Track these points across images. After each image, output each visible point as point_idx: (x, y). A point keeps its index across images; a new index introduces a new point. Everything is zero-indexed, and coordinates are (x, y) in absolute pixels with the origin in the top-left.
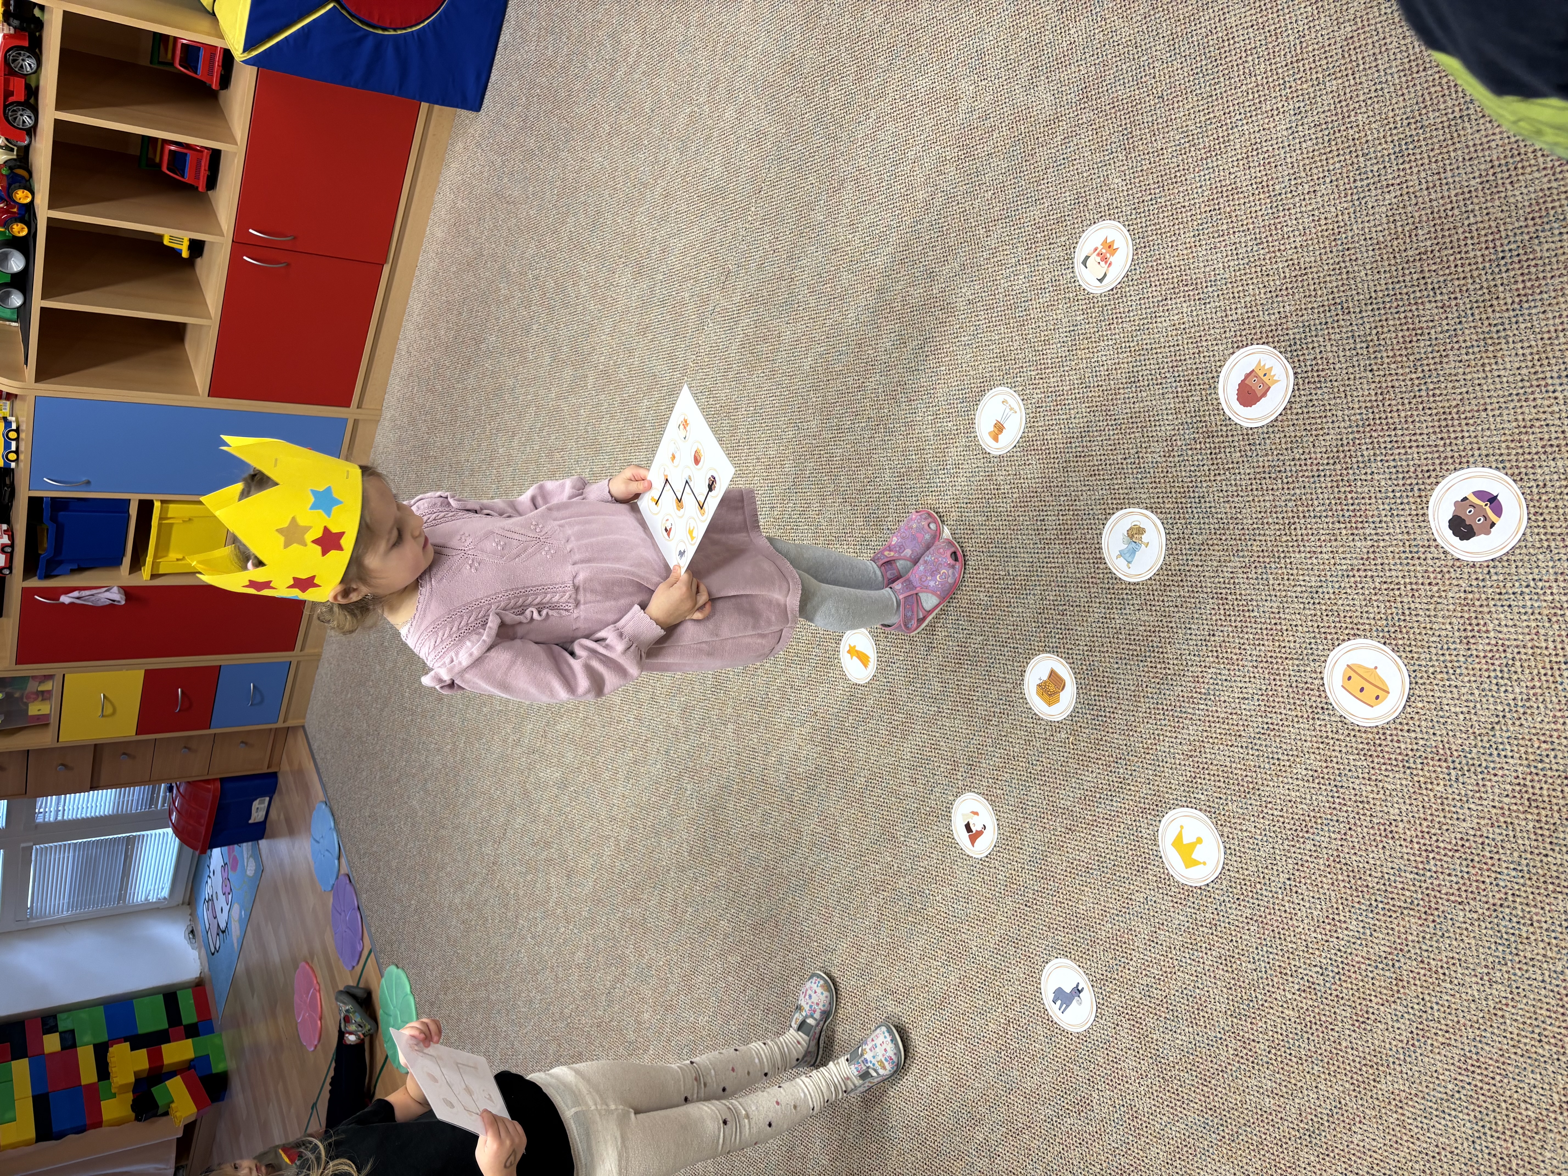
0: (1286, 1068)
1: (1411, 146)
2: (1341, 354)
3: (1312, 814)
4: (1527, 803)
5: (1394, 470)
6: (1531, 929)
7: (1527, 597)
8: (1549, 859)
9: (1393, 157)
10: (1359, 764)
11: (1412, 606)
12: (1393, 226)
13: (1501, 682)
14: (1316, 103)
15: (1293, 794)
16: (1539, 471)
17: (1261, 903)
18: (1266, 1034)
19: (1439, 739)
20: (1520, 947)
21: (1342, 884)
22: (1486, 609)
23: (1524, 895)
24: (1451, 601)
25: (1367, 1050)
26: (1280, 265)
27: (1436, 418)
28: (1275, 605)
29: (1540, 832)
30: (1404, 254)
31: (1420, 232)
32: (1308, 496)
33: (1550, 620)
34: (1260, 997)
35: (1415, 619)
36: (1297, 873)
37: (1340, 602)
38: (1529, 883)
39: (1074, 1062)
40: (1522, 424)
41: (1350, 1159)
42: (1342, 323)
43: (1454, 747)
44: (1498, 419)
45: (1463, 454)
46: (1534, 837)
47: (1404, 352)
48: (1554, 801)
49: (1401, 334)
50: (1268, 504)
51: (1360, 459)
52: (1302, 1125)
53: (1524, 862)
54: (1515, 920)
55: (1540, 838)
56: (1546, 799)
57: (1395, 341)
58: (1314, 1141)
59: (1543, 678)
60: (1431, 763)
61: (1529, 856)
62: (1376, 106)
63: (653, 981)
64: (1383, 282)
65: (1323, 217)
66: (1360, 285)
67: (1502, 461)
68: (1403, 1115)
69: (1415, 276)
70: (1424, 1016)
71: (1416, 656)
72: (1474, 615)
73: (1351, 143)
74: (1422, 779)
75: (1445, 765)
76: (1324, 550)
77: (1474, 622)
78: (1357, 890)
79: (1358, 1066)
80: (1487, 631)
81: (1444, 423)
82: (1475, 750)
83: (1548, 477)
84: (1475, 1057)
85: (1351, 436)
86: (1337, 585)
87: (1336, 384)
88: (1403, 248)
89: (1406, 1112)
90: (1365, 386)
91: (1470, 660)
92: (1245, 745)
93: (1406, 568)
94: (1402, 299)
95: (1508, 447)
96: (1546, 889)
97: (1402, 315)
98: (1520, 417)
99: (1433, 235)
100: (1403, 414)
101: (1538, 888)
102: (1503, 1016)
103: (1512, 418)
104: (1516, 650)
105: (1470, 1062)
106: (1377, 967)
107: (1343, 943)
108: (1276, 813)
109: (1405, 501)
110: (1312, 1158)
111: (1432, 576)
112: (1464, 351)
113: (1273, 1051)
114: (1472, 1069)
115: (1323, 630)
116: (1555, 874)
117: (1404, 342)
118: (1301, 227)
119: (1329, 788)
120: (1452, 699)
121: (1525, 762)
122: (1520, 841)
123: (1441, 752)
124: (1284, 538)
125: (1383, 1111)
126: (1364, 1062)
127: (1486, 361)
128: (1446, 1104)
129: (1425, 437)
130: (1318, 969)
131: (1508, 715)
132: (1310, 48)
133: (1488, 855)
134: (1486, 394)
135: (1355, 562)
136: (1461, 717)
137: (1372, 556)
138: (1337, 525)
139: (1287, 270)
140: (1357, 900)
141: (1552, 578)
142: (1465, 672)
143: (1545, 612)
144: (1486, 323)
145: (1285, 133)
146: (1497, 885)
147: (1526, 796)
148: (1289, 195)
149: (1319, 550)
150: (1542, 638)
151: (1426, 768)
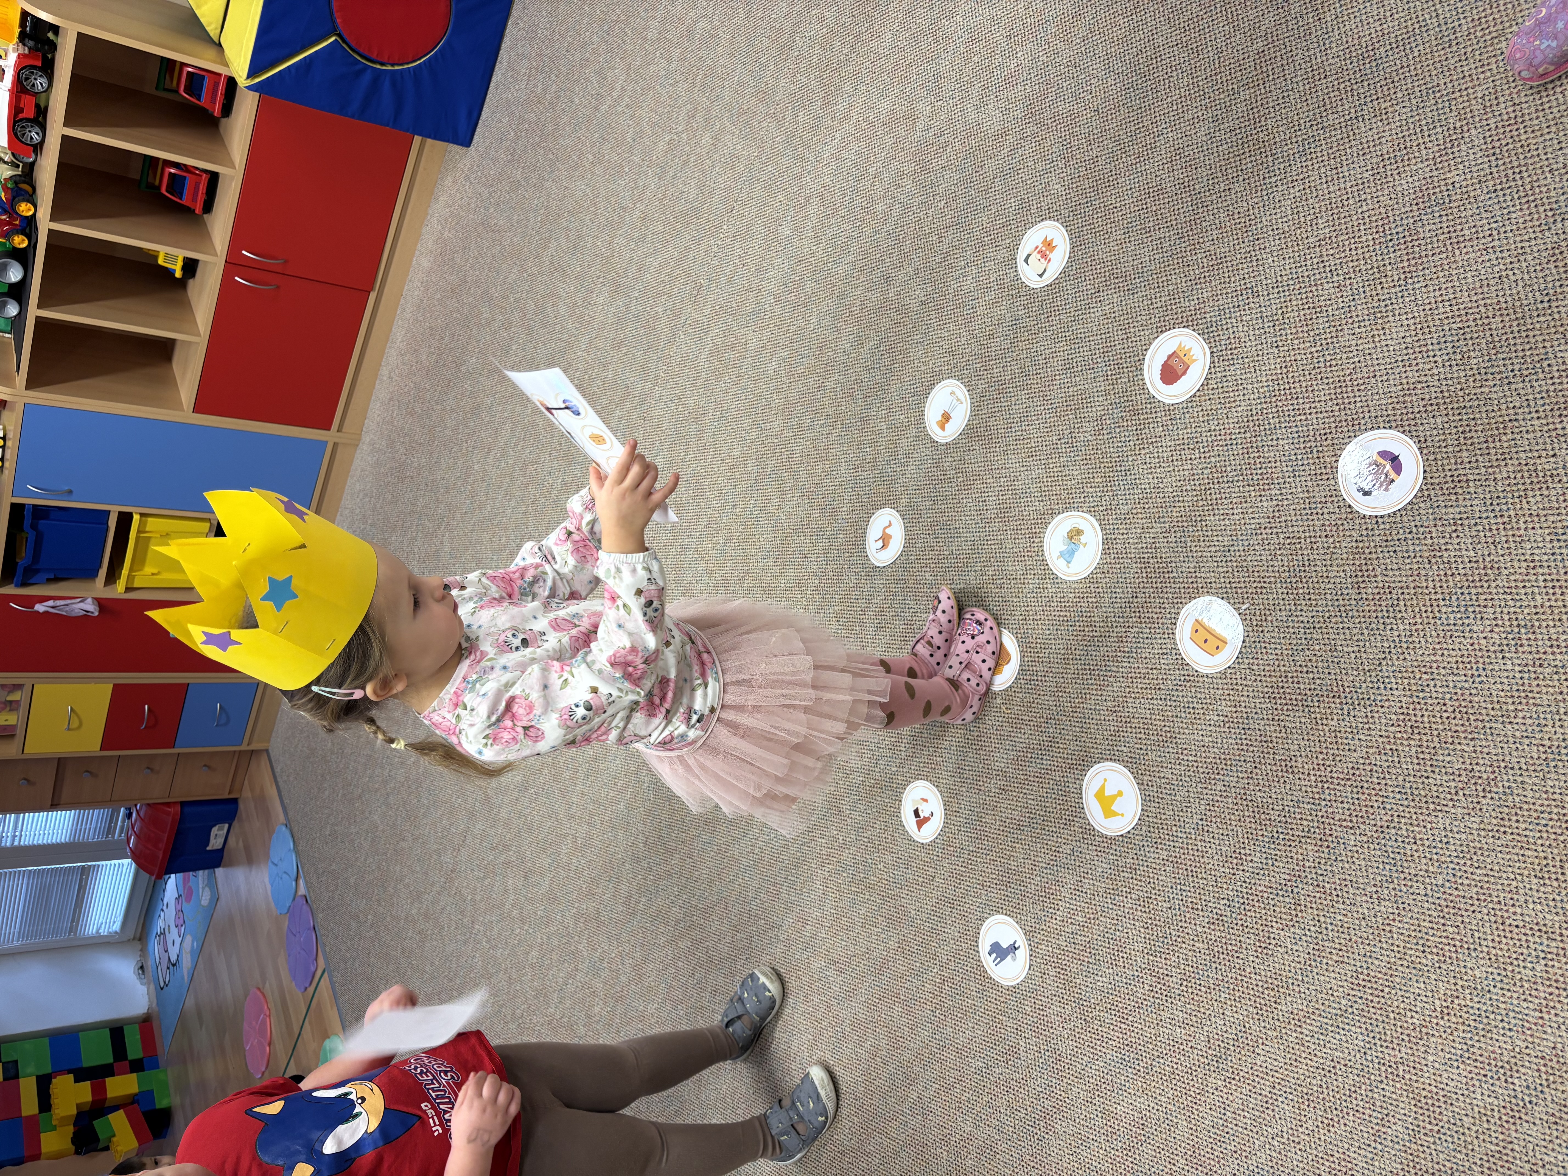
0: (1196, 998)
1: (1313, 146)
2: (1251, 333)
3: (1223, 757)
4: (1410, 730)
5: (1296, 435)
6: (1415, 847)
7: (1410, 542)
8: (1430, 780)
9: (1297, 156)
10: (1264, 706)
11: (1311, 557)
12: (1296, 217)
13: (1387, 620)
14: (1231, 111)
15: (1206, 739)
16: (1421, 428)
17: (1177, 844)
18: (1179, 968)
19: (1333, 677)
20: (1405, 864)
21: (1248, 820)
22: (1374, 556)
23: (1408, 815)
24: (1345, 550)
25: (1269, 974)
26: (1199, 256)
27: (1332, 386)
28: (1192, 565)
29: (1421, 756)
30: (1306, 242)
31: (1320, 221)
32: (1222, 463)
33: (1430, 562)
34: (1173, 933)
35: (1313, 569)
36: (1208, 813)
37: (1249, 558)
38: (1412, 804)
39: (1003, 1013)
40: (1406, 387)
41: (1254, 1081)
42: (1252, 305)
43: (1346, 684)
44: (1386, 384)
45: (1355, 417)
46: (1416, 761)
47: (1305, 329)
48: (1434, 726)
49: (1302, 313)
50: (1187, 473)
51: (1267, 427)
52: (1210, 1052)
53: (1408, 785)
54: (1400, 839)
55: (1422, 762)
56: (1427, 725)
57: (1297, 319)
58: (1221, 1066)
59: (1424, 615)
60: (1326, 700)
61: (1412, 779)
62: (1284, 111)
63: (604, 974)
64: (1287, 267)
65: (1236, 211)
66: (1268, 271)
67: (1389, 422)
68: (1302, 1033)
69: (1315, 261)
70: (1320, 936)
71: (1314, 603)
72: (1364, 562)
73: (1261, 145)
74: (1318, 716)
75: (1338, 701)
76: (1236, 511)
77: (1364, 568)
78: (1261, 824)
79: (1261, 989)
80: (1376, 576)
81: (1339, 391)
82: (1364, 685)
83: (1428, 433)
84: (1365, 972)
85: (1259, 407)
86: (1246, 543)
87: (1246, 360)
88: (1305, 236)
89: (1304, 1030)
90: (1272, 361)
91: (1360, 603)
92: (1163, 697)
93: (1306, 523)
94: (1304, 282)
95: (1394, 409)
96: (1428, 809)
97: (1304, 296)
98: (1404, 381)
99: (1331, 224)
100: (1304, 384)
101: (1420, 808)
102: (1390, 931)
103: (1397, 382)
104: (1400, 591)
105: (1361, 977)
106: (1277, 895)
107: (1247, 874)
108: (1190, 758)
109: (1306, 462)
110: (1220, 1083)
111: (1328, 529)
112: (1357, 325)
113: (1185, 983)
114: (1363, 983)
115: (1234, 585)
116: (1435, 794)
117: (1306, 320)
118: (1217, 221)
119: (1238, 731)
120: (1345, 640)
121: (1408, 693)
122: (1404, 766)
123: (1335, 689)
124: (1201, 503)
125: (1284, 1031)
126: (1266, 986)
127: (1376, 333)
128: (1340, 1019)
129: (1323, 404)
130: (1226, 901)
131: (1393, 651)
132: (1227, 63)
133: (1376, 781)
134: (1376, 362)
135: (1262, 521)
136: (1353, 655)
137: (1277, 514)
138: (1247, 489)
139: (1205, 260)
140: (1260, 833)
141: (1432, 523)
142: (1356, 614)
143: (1426, 554)
144: (1376, 299)
145: (1204, 138)
146: (1384, 808)
147: (1409, 724)
148: (1207, 194)
149: (1231, 512)
150: (1423, 578)
151: (1322, 705)
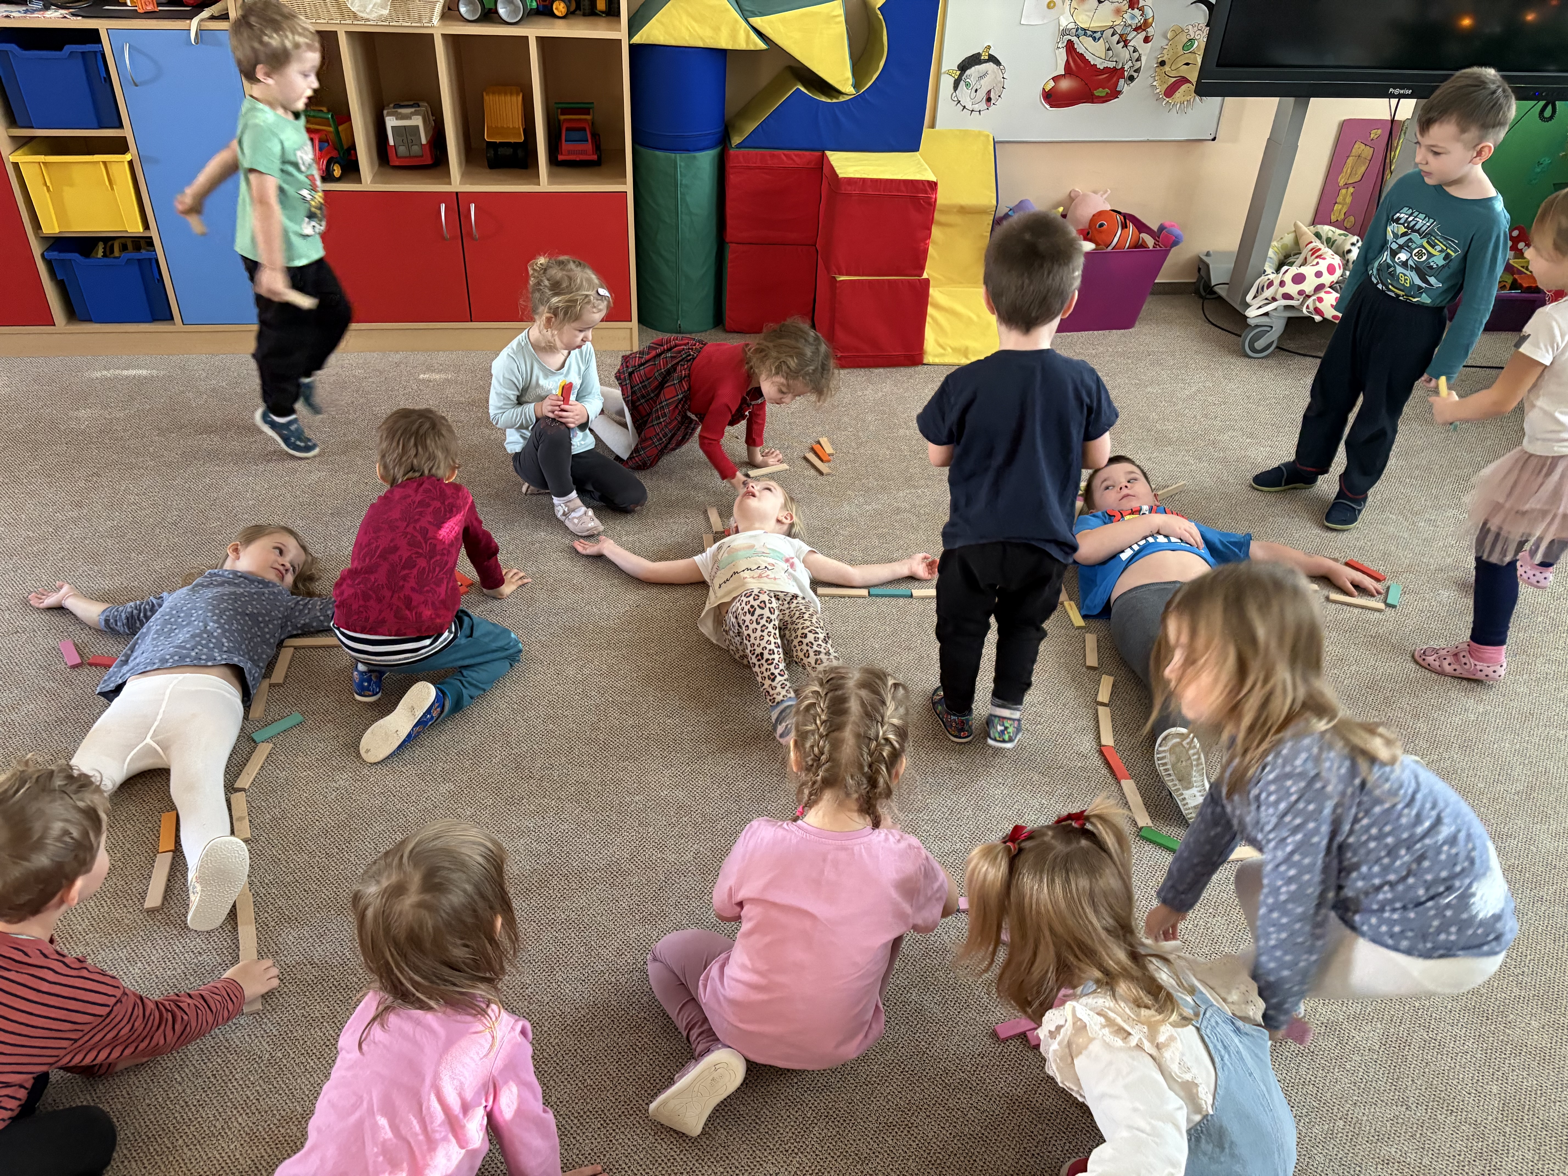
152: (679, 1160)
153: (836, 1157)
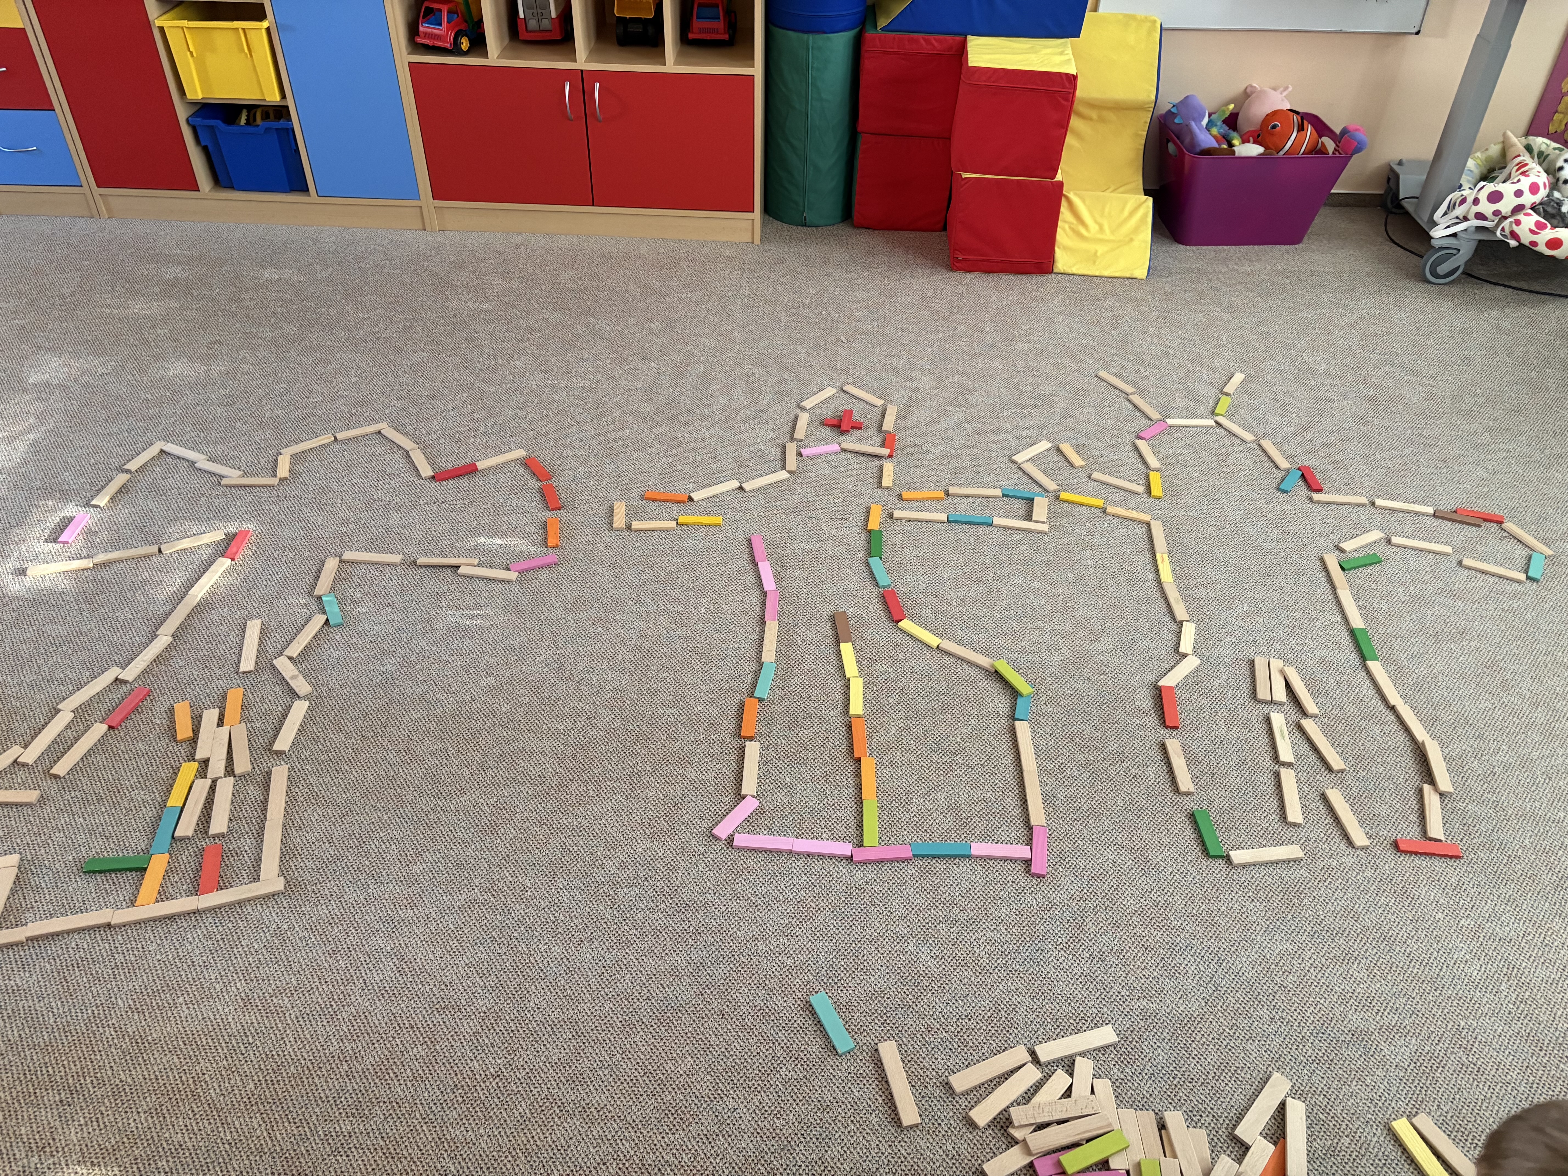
152: (641, 1082)
153: (798, 1100)
